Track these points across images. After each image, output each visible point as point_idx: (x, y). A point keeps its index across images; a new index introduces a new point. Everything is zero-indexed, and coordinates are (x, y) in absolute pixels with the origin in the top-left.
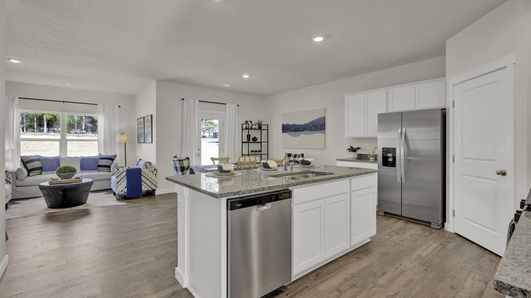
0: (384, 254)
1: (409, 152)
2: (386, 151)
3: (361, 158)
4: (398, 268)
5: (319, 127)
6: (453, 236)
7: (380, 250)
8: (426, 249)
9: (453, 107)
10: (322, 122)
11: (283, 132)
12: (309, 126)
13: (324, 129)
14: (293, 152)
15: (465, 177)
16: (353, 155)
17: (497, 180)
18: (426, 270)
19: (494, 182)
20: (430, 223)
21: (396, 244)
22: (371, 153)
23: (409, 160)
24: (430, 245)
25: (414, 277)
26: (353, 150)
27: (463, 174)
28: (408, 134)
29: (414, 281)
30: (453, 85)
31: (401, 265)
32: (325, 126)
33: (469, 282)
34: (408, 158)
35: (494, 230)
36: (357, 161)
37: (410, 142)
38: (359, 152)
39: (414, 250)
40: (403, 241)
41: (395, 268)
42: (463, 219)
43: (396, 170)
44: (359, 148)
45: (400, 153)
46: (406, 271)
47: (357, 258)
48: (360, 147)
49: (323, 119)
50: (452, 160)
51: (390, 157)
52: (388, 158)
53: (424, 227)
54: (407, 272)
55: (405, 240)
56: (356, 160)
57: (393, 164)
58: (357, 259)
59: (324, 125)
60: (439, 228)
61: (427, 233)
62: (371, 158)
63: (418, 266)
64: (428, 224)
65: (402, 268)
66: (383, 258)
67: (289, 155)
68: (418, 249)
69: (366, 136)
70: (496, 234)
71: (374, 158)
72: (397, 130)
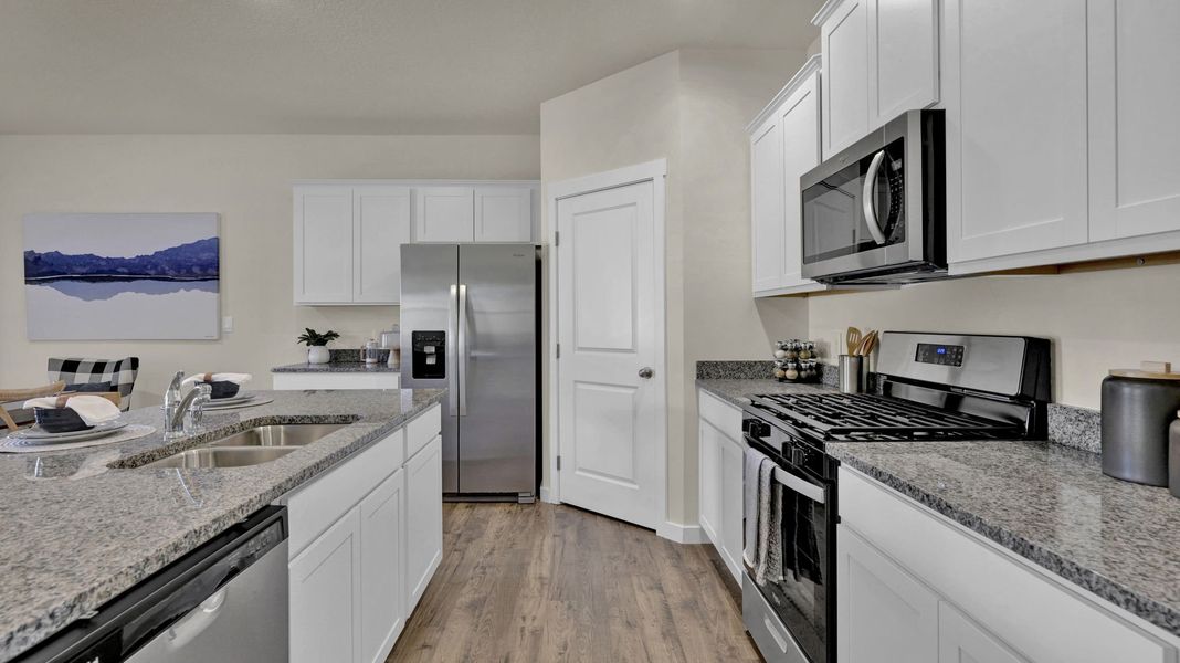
0: (475, 606)
1: (474, 341)
2: (419, 339)
3: (342, 360)
4: (523, 629)
5: (196, 270)
6: (559, 510)
7: (463, 599)
8: (540, 558)
9: (557, 245)
10: (205, 256)
11: (27, 282)
12: (155, 266)
13: (216, 277)
14: (90, 355)
15: (580, 386)
16: (317, 354)
17: (636, 387)
18: (570, 607)
19: (631, 391)
20: (516, 495)
21: (483, 568)
22: (368, 347)
23: (474, 359)
24: (542, 545)
25: (563, 635)
26: (314, 339)
27: (576, 382)
28: (473, 301)
29: (569, 644)
30: (557, 199)
31: (524, 618)
32: (218, 268)
33: (641, 598)
34: (473, 354)
35: (632, 482)
36: (331, 371)
37: (478, 318)
38: (334, 345)
39: (523, 567)
40: (490, 553)
41: (519, 634)
42: (578, 472)
43: (447, 385)
44: (332, 335)
45: (455, 344)
46: (542, 630)
47: (425, 646)
48: (334, 331)
49: (213, 246)
50: (555, 355)
51: (431, 354)
52: (425, 356)
53: (507, 507)
54: (545, 632)
55: (493, 550)
56: (328, 367)
57: (438, 371)
58: (426, 651)
59: (216, 265)
60: (532, 500)
61: (520, 519)
62: (368, 360)
63: (553, 603)
64: (511, 498)
65: (529, 625)
66: (479, 617)
67: (70, 366)
68: (529, 564)
69: (359, 300)
70: (636, 487)
71: (375, 360)
72: (449, 290)
